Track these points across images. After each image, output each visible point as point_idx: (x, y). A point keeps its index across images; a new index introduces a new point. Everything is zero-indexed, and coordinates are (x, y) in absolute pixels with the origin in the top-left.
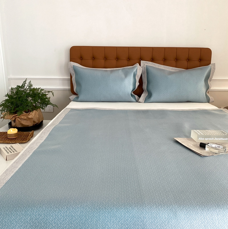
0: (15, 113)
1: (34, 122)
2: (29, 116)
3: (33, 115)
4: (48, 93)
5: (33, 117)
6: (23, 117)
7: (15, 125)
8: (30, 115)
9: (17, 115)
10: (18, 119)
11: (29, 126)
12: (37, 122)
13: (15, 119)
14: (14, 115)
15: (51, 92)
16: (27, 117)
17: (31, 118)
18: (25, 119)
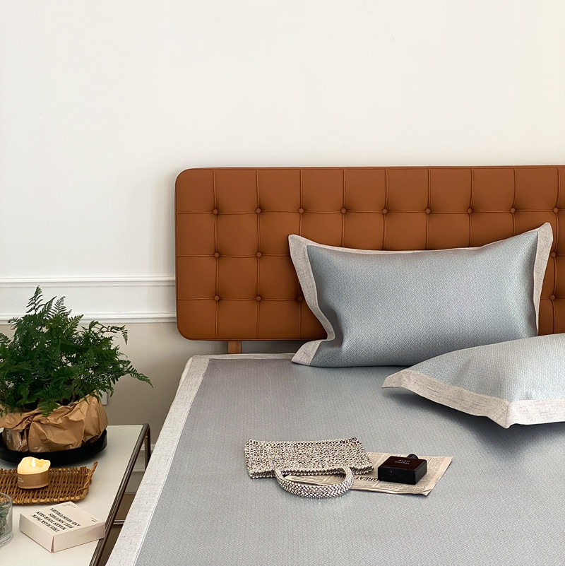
0: (32, 407)
1: (86, 433)
2: (71, 415)
3: (83, 411)
4: (112, 334)
5: (83, 418)
6: (51, 420)
7: (27, 445)
8: (76, 411)
9: (36, 414)
10: (37, 430)
11: (71, 447)
12: (94, 433)
13: (28, 426)
14: (26, 414)
15: (121, 329)
16: (67, 418)
17: (76, 422)
18: (57, 426)
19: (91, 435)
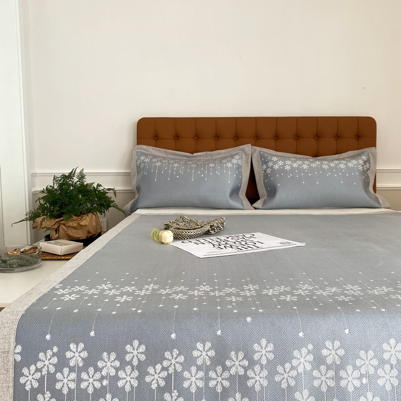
0: (59, 216)
1: (89, 232)
2: (81, 222)
3: (87, 221)
5: (87, 224)
6: (71, 224)
7: (59, 237)
8: (83, 220)
9: (63, 220)
10: (63, 229)
11: (81, 239)
12: (93, 233)
13: (59, 227)
14: (57, 220)
15: (113, 189)
17: (84, 226)
18: (74, 228)
19: (91, 233)
